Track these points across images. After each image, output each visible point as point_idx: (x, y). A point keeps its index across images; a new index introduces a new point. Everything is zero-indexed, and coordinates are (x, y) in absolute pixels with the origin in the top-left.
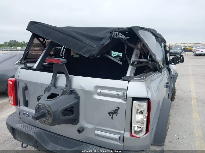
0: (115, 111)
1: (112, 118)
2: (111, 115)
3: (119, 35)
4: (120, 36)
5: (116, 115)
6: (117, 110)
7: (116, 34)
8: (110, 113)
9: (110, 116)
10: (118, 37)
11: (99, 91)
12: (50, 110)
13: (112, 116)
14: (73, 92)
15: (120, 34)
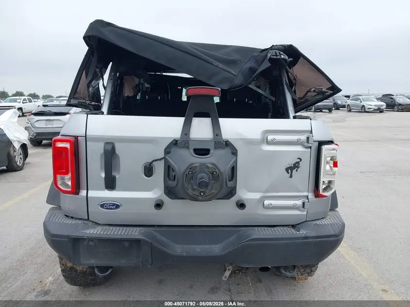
0: (294, 164)
1: (291, 176)
2: (290, 171)
3: (280, 54)
4: (283, 56)
5: (297, 171)
6: (298, 163)
7: (276, 52)
8: (287, 170)
9: (288, 173)
10: (279, 57)
11: (270, 137)
12: (217, 171)
13: (291, 173)
14: (227, 144)
15: (282, 53)
